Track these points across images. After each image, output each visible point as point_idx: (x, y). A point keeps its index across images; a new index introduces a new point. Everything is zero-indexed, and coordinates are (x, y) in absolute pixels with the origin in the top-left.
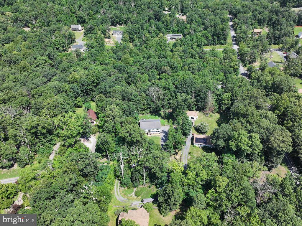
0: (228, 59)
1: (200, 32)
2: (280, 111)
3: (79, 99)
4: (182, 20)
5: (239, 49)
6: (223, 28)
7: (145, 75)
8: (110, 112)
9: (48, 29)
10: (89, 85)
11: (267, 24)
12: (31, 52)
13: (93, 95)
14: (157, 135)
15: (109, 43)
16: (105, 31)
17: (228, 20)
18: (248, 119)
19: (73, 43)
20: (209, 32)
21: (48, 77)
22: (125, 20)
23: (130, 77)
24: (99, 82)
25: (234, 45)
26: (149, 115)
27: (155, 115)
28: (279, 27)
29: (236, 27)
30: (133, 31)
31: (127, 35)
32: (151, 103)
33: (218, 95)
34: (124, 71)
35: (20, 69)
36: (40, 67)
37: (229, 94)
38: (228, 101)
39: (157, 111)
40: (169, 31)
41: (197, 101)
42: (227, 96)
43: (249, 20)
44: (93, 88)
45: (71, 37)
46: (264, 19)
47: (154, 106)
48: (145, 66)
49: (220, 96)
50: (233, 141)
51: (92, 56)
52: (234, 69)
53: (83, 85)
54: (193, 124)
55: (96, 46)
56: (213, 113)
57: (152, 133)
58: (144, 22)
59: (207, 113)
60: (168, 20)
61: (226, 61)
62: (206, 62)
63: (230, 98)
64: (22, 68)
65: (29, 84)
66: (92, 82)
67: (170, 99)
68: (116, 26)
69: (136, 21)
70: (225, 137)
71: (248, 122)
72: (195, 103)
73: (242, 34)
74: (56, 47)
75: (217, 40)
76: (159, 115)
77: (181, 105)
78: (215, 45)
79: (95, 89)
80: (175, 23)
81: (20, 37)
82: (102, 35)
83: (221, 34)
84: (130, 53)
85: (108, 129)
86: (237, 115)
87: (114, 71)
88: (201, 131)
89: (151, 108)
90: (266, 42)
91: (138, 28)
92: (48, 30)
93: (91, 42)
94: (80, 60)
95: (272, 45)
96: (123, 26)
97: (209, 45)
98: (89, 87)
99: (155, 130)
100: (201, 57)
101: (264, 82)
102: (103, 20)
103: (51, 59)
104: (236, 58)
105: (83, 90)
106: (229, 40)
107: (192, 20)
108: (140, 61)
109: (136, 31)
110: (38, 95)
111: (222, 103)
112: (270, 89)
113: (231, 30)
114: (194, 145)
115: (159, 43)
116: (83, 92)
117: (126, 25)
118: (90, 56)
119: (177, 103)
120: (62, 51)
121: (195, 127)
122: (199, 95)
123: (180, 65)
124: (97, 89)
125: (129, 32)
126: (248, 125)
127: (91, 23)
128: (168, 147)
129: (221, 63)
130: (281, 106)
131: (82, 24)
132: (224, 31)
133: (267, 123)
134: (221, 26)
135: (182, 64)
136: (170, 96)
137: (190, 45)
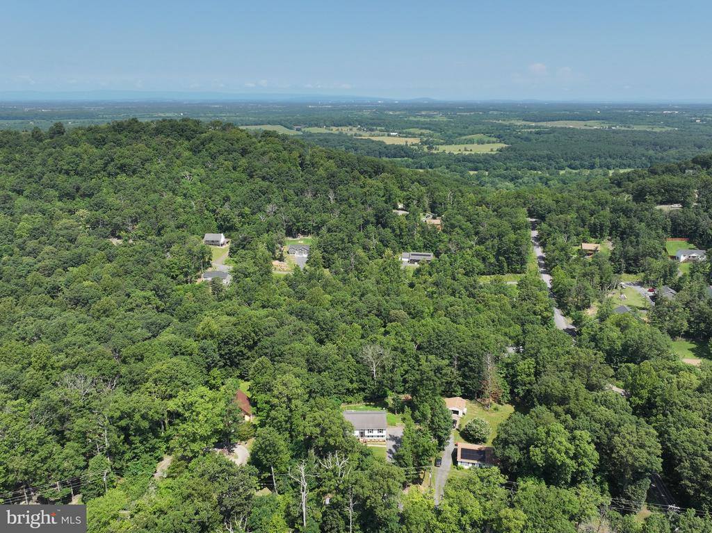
0: (529, 299)
1: (470, 248)
2: (641, 398)
3: (216, 372)
4: (433, 226)
5: (552, 281)
6: (517, 241)
7: (356, 325)
8: (281, 388)
9: (159, 240)
10: (238, 344)
11: (610, 234)
12: (120, 282)
13: (245, 366)
14: (378, 445)
15: (281, 269)
16: (274, 245)
17: (526, 227)
18: (567, 406)
19: (206, 268)
20: (489, 248)
21: (153, 328)
22: (314, 225)
23: (323, 329)
24: (259, 340)
25: (543, 275)
26: (362, 406)
27: (375, 406)
28: (633, 238)
29: (545, 240)
30: (331, 246)
31: (318, 254)
32: (367, 379)
33: (507, 365)
34: (310, 319)
35: (97, 314)
36: (136, 311)
37: (532, 361)
38: (528, 375)
39: (378, 397)
40: (406, 247)
41: (465, 376)
42: (525, 365)
43: (572, 227)
44: (245, 351)
45: (203, 257)
46: (602, 226)
47: (372, 385)
48: (355, 309)
49: (512, 369)
50: (536, 446)
51: (244, 291)
52: (543, 317)
53: (226, 343)
54: (457, 424)
55: (254, 273)
56: (499, 403)
57: (369, 439)
58: (354, 229)
59: (487, 402)
60: (403, 226)
61: (524, 303)
62: (483, 303)
63: (532, 371)
64: (102, 311)
65: (118, 339)
66: (245, 338)
67: (407, 372)
68: (295, 238)
69: (337, 227)
70: (521, 442)
71: (568, 412)
72: (460, 379)
73: (557, 253)
74: (172, 274)
75: (505, 264)
77: (429, 379)
78: (503, 274)
79: (249, 354)
80: (419, 232)
81: (100, 254)
82: (268, 253)
83: (513, 253)
84: (324, 287)
85: (277, 423)
86: (546, 399)
87: (291, 319)
88: (472, 436)
89: (366, 391)
90: (608, 266)
91: (342, 240)
92: (157, 242)
93: (244, 265)
94: (219, 300)
95: (624, 275)
96: (310, 237)
97: (489, 274)
98: (237, 349)
99: (375, 433)
100: (472, 295)
101: (606, 342)
102: (270, 225)
103: (161, 297)
104: (545, 296)
105: (226, 354)
106: (532, 265)
107: (453, 226)
108: (345, 301)
109: (337, 246)
110: (136, 359)
111: (517, 381)
112: (621, 356)
113: (535, 245)
114: (459, 464)
115: (384, 269)
116: (225, 359)
117: (318, 234)
118: (241, 291)
119: (421, 374)
120: (183, 282)
121: (461, 430)
122: (467, 364)
123: (429, 308)
124: (254, 352)
125: (324, 248)
126: (569, 417)
127: (246, 230)
128: (401, 461)
129: (514, 306)
130: (643, 387)
131: (227, 233)
132: (520, 245)
133: (608, 414)
134: (513, 236)
135: (432, 308)
136: (406, 367)
137: (449, 273)
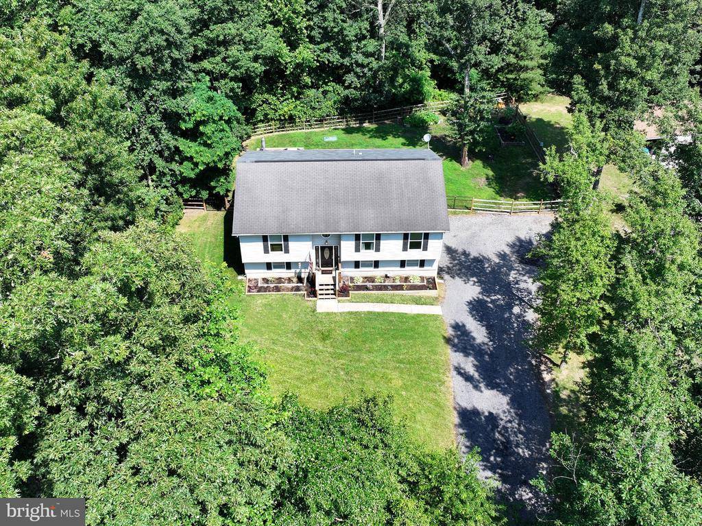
14: (404, 301)
26: (331, 134)
27: (381, 133)
39: (392, 100)
47: (370, 57)
57: (359, 274)
76: (414, 132)
89: (350, 78)
99: (392, 249)
